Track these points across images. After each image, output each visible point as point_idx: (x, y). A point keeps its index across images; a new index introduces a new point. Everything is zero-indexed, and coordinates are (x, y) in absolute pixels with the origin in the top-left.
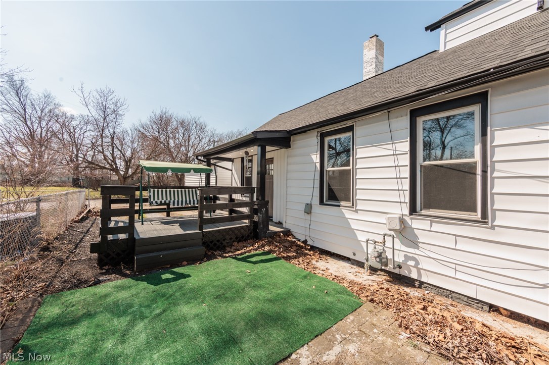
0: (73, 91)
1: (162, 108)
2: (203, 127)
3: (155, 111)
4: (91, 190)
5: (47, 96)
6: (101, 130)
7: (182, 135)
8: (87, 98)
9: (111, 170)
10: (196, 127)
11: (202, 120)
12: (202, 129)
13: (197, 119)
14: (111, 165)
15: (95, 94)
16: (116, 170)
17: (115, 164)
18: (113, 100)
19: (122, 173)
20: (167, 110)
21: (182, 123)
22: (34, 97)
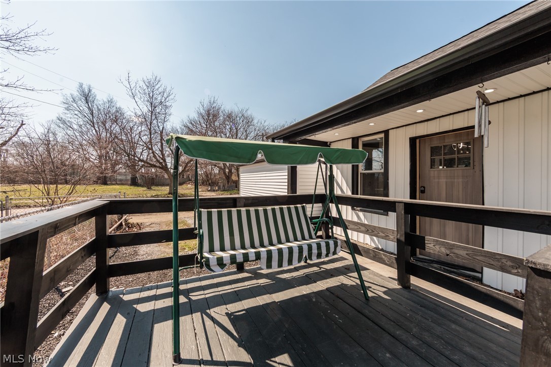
0: (120, 81)
1: (210, 97)
2: (250, 120)
3: (203, 101)
4: (145, 189)
5: (110, 101)
6: (149, 124)
7: (229, 130)
8: (134, 89)
9: (160, 168)
10: (243, 121)
11: (249, 113)
12: (248, 121)
13: (244, 112)
14: (161, 163)
15: (141, 84)
16: (165, 168)
17: (165, 161)
18: (160, 90)
19: (172, 171)
20: (216, 99)
21: (229, 116)
22: (100, 103)
